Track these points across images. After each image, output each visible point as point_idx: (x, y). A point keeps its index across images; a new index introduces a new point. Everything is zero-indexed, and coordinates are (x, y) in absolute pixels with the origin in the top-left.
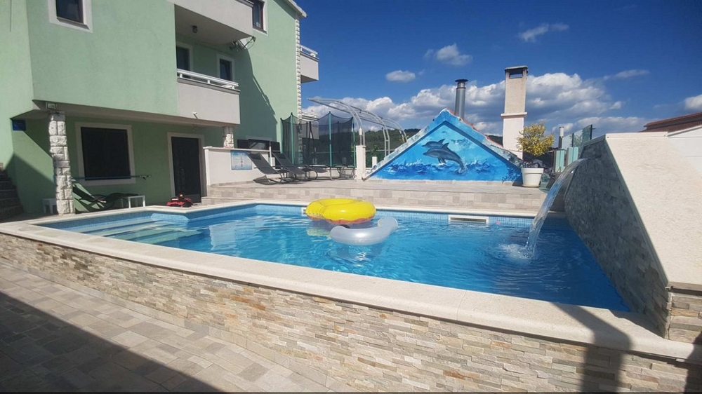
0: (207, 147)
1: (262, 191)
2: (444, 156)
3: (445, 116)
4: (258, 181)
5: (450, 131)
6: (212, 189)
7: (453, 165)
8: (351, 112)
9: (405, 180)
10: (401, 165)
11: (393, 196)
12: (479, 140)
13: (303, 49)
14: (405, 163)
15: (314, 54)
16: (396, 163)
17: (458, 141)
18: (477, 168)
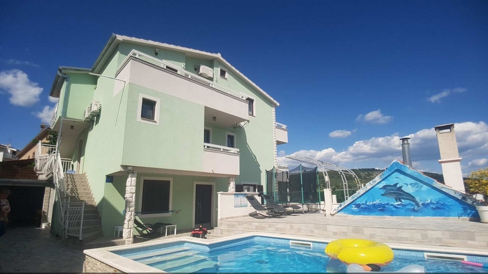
0: (220, 192)
1: (257, 224)
2: (401, 197)
3: (396, 166)
4: (252, 215)
5: (402, 176)
6: (221, 221)
7: (409, 204)
8: (317, 164)
9: (367, 216)
10: (363, 204)
11: (365, 232)
12: (430, 183)
13: (278, 125)
14: (366, 202)
15: (284, 127)
16: (358, 202)
17: (411, 184)
18: (432, 206)
